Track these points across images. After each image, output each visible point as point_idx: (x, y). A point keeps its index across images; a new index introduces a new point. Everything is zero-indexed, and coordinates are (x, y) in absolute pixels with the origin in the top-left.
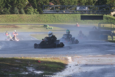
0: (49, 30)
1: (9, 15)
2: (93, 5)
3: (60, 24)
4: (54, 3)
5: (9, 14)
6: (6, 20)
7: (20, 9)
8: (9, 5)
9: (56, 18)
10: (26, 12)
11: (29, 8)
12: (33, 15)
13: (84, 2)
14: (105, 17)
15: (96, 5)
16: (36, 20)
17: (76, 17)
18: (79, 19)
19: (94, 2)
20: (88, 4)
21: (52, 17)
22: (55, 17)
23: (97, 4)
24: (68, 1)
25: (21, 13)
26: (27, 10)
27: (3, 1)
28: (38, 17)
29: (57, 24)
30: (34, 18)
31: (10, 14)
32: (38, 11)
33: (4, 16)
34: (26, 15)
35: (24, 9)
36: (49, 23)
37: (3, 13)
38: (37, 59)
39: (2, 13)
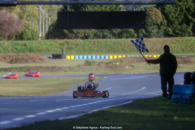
1: (189, 38)
5: (190, 36)
6: (183, 47)
8: (190, 17)
27: (179, 11)
31: (193, 36)
33: (180, 40)
37: (179, 33)
39: (176, 35)
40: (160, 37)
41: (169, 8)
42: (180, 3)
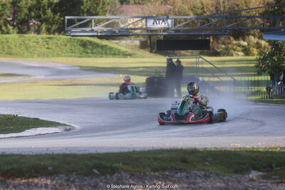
2: (49, 12)
13: (27, 4)
15: (54, 11)
17: (8, 42)
18: (14, 47)
20: (37, 9)
23: (58, 8)
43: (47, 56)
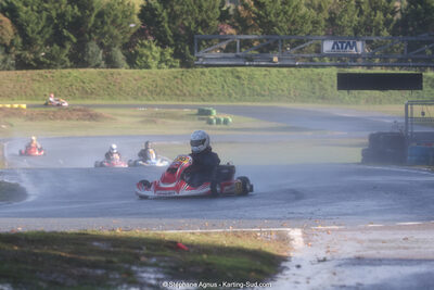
0: (219, 126)
1: (65, 71)
2: (385, 33)
3: (259, 104)
4: (237, 24)
5: (66, 67)
7: (107, 49)
8: (65, 32)
9: (246, 82)
10: (132, 61)
11: (143, 45)
12: (158, 70)
13: (351, 22)
14: (429, 78)
15: (394, 33)
16: (168, 91)
17: (320, 80)
18: (329, 88)
19: (387, 23)
20: (367, 30)
21: (230, 79)
22: (238, 77)
23: (400, 29)
24: (288, 21)
25: (111, 63)
26: (137, 53)
27: (44, 20)
28: (176, 77)
29: (249, 104)
30: (160, 83)
31: (71, 67)
32: (175, 55)
33: (49, 75)
34: (132, 71)
35: (125, 47)
36: (220, 100)
37: (43, 63)
38: (174, 238)
39: (39, 65)
40: (8, 70)
41: (26, 13)
42: (46, 5)
43: (380, 102)
